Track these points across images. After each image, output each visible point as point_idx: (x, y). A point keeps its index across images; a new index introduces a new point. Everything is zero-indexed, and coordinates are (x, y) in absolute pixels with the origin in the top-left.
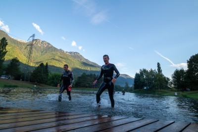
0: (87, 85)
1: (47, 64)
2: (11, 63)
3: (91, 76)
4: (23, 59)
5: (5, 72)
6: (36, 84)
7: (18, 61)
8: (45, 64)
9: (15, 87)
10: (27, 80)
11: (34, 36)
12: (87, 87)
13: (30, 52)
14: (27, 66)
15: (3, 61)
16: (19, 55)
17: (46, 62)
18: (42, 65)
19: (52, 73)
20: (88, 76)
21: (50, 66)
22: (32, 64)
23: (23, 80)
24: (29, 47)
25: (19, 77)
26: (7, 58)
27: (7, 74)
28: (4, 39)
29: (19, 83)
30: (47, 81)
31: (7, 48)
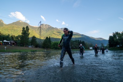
0: (74, 47)
1: (50, 37)
2: (32, 39)
3: (76, 41)
4: (37, 36)
5: (30, 44)
6: (46, 49)
7: (35, 37)
8: (49, 37)
9: (36, 51)
10: (41, 47)
11: (40, 22)
12: (74, 49)
13: (40, 32)
14: (40, 40)
15: (29, 38)
16: (36, 34)
17: (49, 36)
18: (47, 38)
19: (53, 42)
20: (74, 41)
21: (51, 38)
22: (42, 38)
23: (39, 47)
24: (39, 29)
25: (37, 46)
26: (30, 36)
27: (31, 45)
28: (27, 27)
29: (38, 49)
30: (51, 47)
31: (29, 31)
